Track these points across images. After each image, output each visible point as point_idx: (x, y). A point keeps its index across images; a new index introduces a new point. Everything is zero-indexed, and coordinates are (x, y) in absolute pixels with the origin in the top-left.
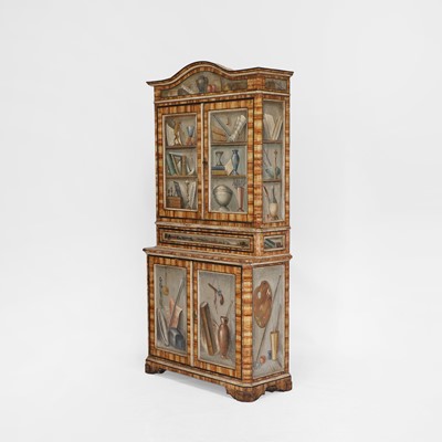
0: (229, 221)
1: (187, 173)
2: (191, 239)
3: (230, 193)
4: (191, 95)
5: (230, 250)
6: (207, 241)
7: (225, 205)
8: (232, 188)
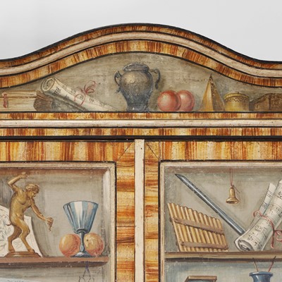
4: (93, 114)
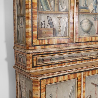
0: (92, 41)
1: (59, 10)
2: (63, 58)
3: (91, 24)
5: (93, 59)
6: (75, 57)
7: (88, 32)
8: (92, 21)
